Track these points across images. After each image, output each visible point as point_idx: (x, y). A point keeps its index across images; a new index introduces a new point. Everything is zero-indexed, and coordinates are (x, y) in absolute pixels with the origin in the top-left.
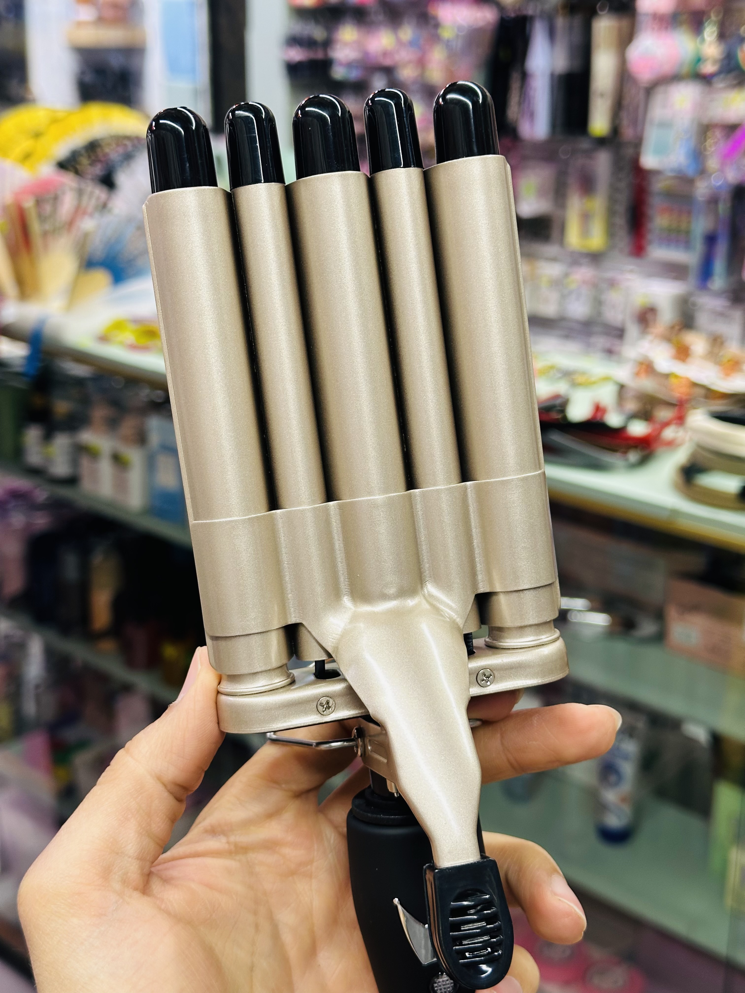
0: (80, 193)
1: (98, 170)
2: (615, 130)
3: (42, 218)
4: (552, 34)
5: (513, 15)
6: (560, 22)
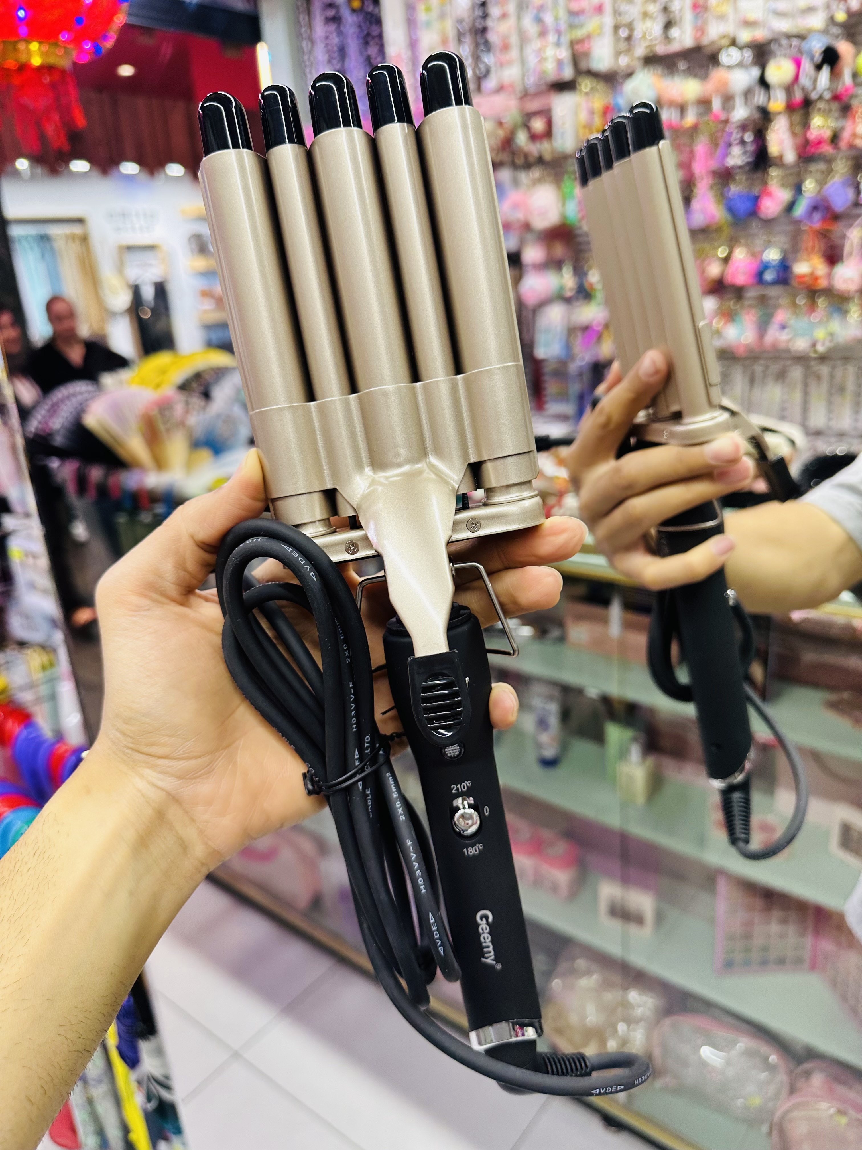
1: (202, 389)
3: (164, 421)
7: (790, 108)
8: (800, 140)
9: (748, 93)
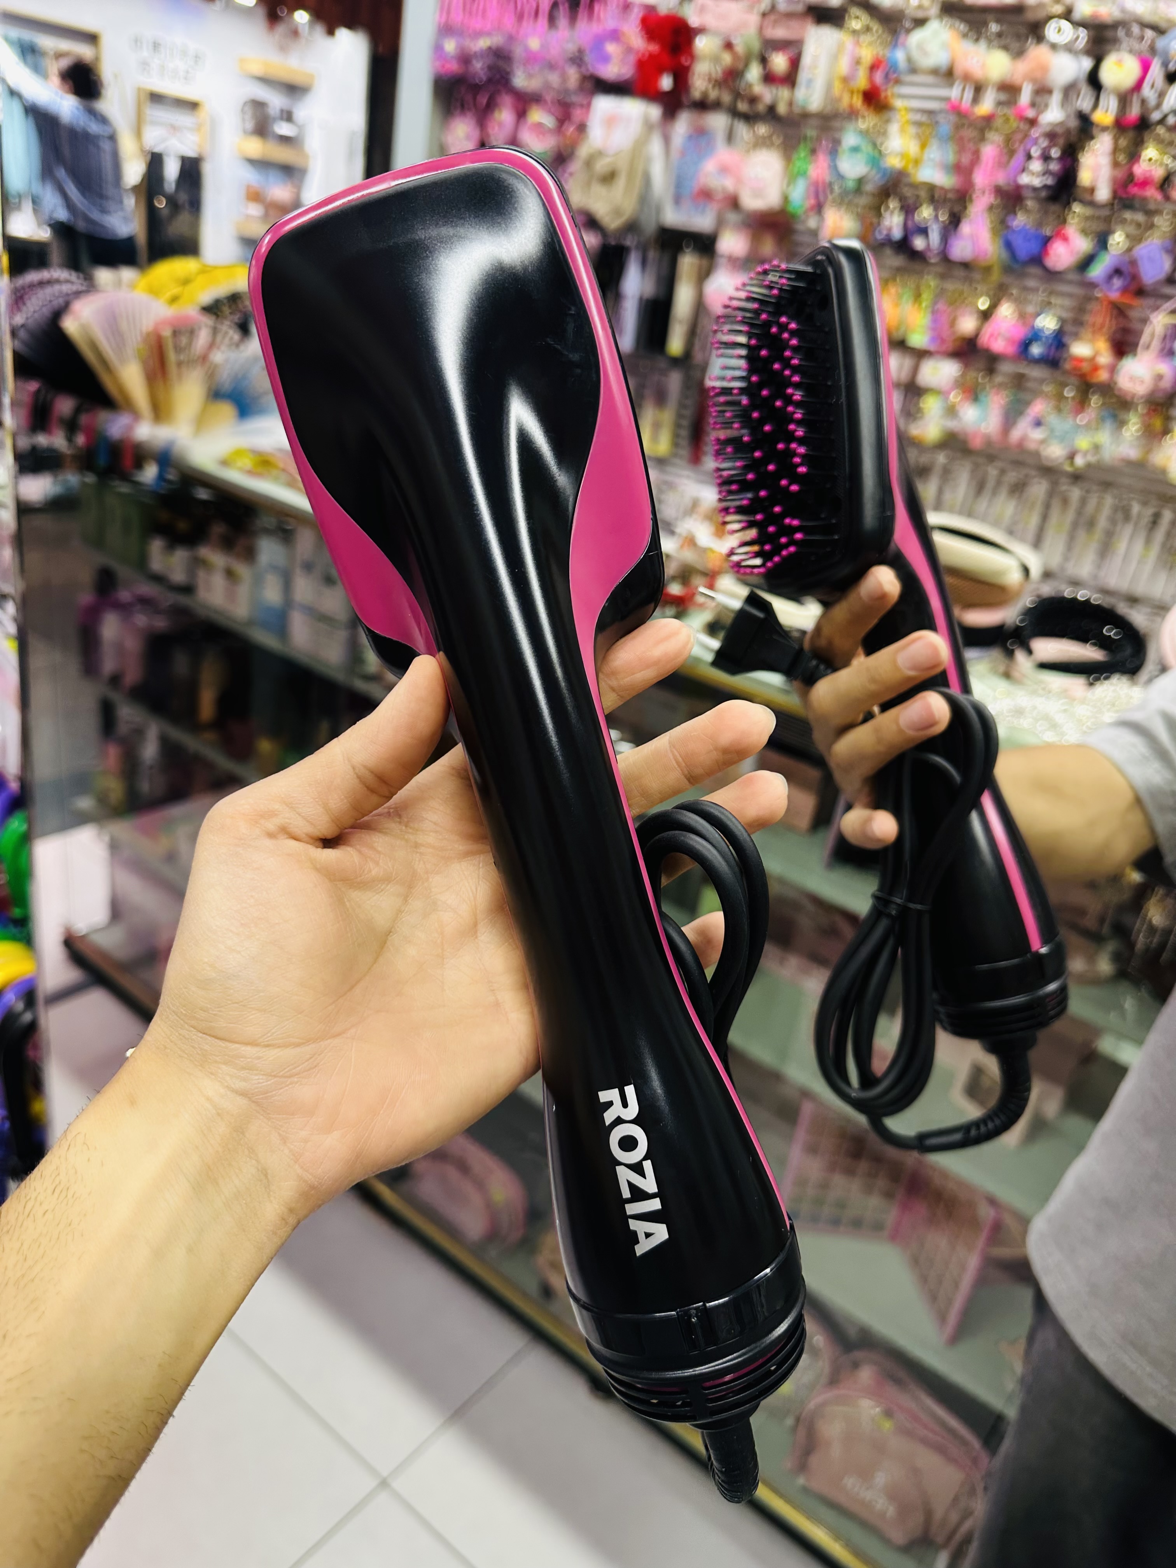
0: (215, 331)
1: (237, 318)
2: (688, 354)
3: (178, 349)
4: (644, 263)
5: (613, 243)
6: (652, 254)
7: (1120, 125)
8: (1120, 174)
9: (1069, 90)
